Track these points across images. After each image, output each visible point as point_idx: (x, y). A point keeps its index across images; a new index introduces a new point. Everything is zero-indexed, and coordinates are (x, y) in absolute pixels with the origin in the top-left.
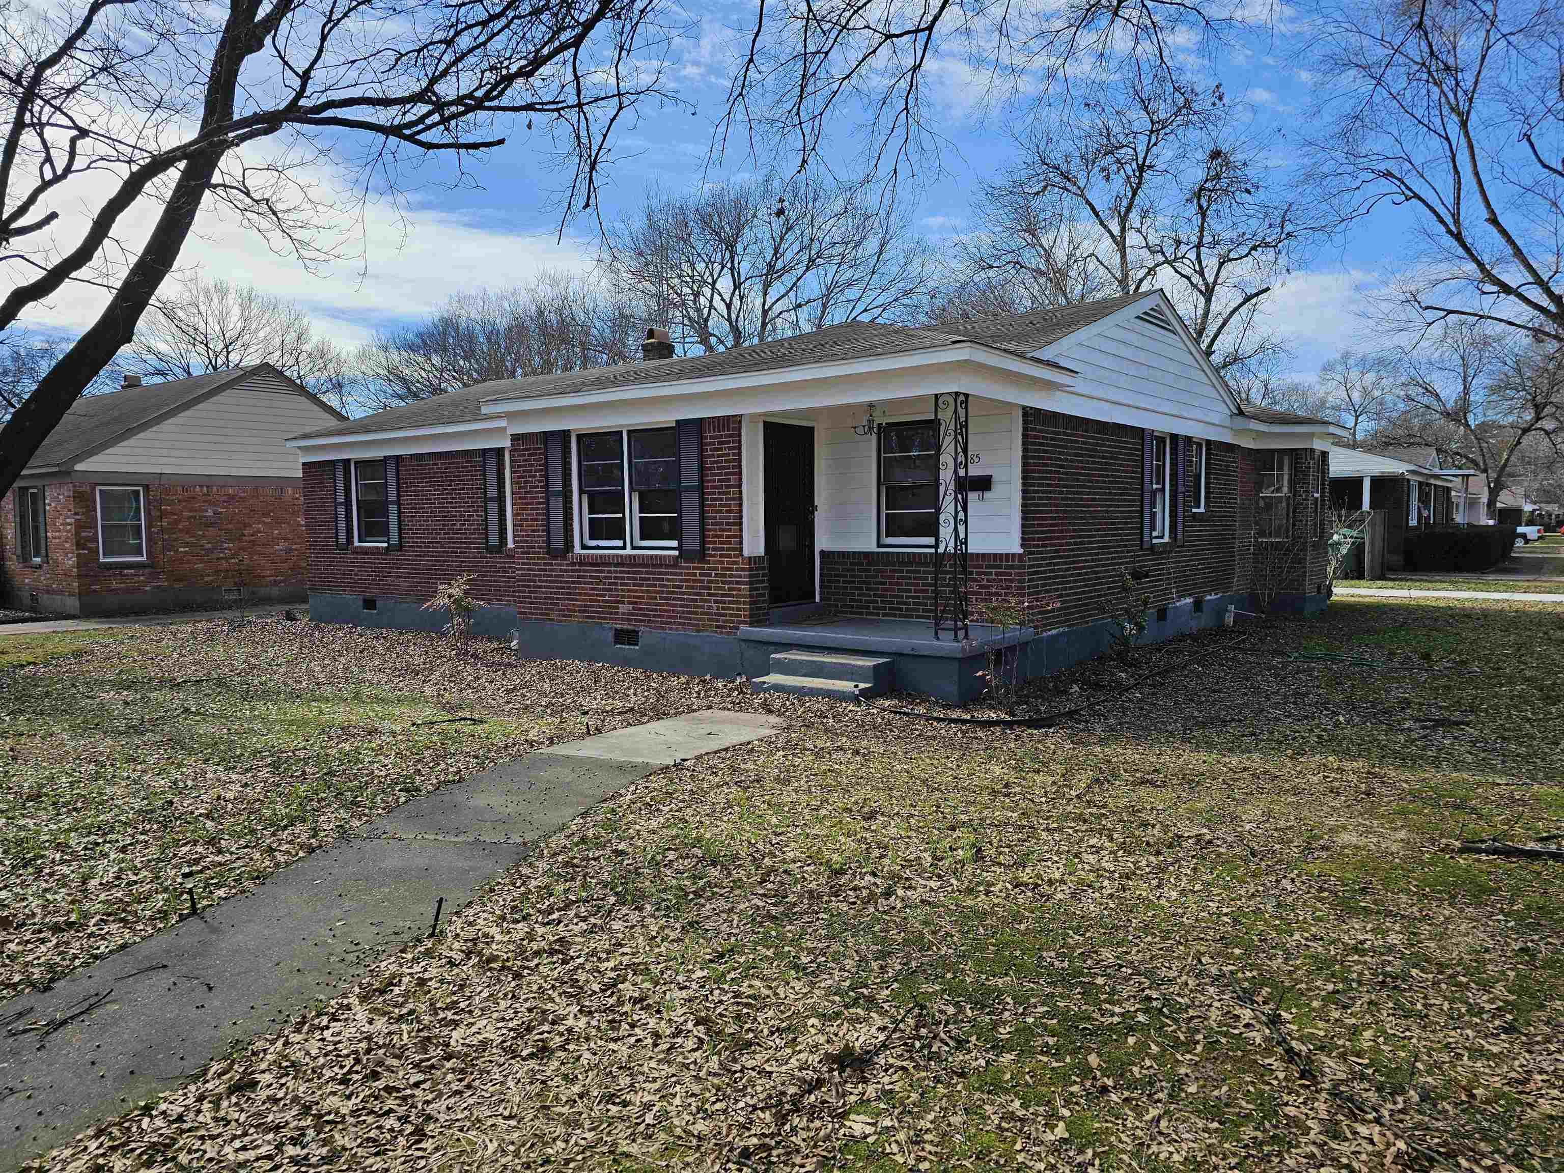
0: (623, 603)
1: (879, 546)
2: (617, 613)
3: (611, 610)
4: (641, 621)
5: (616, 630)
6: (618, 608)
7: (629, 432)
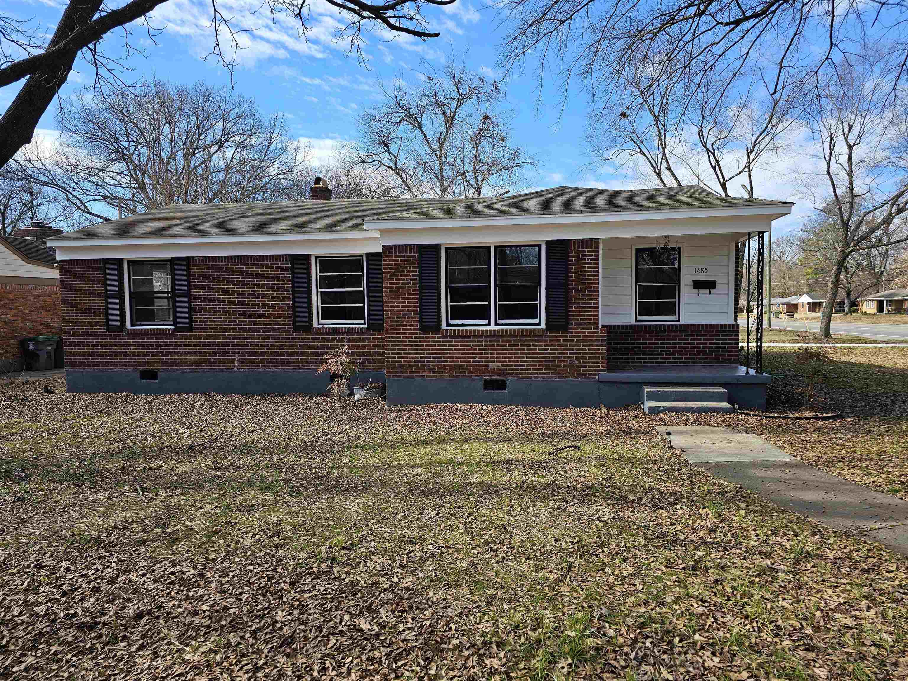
0: (493, 361)
1: (636, 321)
2: (487, 369)
3: (482, 367)
4: (509, 373)
5: (486, 381)
6: (488, 365)
7: (496, 247)
